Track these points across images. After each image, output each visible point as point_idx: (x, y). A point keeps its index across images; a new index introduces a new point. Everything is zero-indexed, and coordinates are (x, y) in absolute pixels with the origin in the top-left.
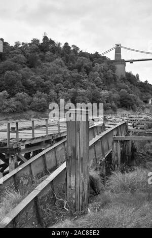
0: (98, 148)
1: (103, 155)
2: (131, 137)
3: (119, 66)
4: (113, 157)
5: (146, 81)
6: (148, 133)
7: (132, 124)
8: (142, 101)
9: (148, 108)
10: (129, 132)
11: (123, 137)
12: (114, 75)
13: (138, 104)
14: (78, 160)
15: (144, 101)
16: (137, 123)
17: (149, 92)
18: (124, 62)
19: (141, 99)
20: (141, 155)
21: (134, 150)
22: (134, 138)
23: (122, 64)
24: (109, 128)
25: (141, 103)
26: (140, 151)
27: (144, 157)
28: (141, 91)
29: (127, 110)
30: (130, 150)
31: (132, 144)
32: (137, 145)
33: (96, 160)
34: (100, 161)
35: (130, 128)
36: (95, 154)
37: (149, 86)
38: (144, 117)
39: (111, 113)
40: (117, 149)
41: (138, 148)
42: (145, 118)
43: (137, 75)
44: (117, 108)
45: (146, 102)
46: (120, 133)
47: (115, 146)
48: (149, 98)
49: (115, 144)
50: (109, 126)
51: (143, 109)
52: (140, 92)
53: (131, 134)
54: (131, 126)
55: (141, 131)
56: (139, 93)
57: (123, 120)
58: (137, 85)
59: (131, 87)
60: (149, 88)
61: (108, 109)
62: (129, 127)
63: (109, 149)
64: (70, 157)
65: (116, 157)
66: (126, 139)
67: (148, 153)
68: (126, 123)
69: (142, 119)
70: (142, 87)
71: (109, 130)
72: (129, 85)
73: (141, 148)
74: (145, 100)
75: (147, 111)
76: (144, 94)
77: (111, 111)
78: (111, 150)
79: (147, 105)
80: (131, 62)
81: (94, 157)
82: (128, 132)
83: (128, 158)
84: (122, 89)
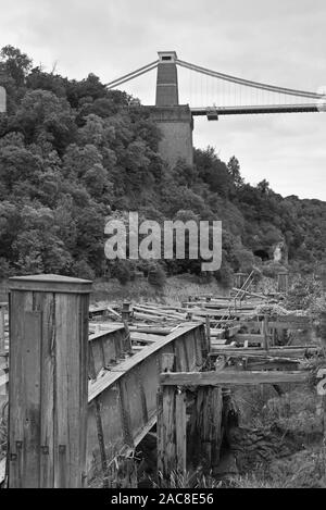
0: (111, 415)
1: (128, 440)
2: (220, 375)
3: (169, 129)
4: (160, 447)
5: (264, 184)
6: (276, 362)
7: (221, 331)
8: (251, 253)
9: (271, 276)
10: (214, 358)
11: (192, 374)
12: (153, 159)
13: (236, 262)
14: (47, 453)
15: (257, 253)
16: (238, 327)
17: (272, 220)
18: (187, 115)
19: (247, 243)
20: (255, 437)
21: (230, 419)
22: (233, 377)
23: (180, 120)
24: (143, 343)
25: (248, 259)
26: (251, 425)
27: (263, 444)
28: (247, 217)
29: (198, 283)
30: (218, 419)
31: (226, 399)
32: (239, 402)
33: (104, 457)
34: (120, 458)
35: (218, 344)
36: (101, 435)
37: (273, 199)
38: (259, 307)
39: (144, 294)
40: (175, 419)
41: (243, 414)
42: (264, 311)
43: (234, 161)
44: (164, 273)
45: (264, 255)
46: (182, 362)
47: (167, 407)
48: (272, 242)
49: (167, 399)
50: (144, 337)
51: (256, 278)
52: (243, 221)
53: (219, 363)
54: (217, 337)
55: (252, 353)
56: (238, 225)
57: (189, 317)
58: (231, 198)
59: (212, 203)
60: (272, 208)
61: (133, 278)
62: (213, 341)
63: (146, 419)
64: (20, 445)
65: (171, 445)
66: (206, 383)
67: (277, 430)
68: (201, 327)
69: (252, 313)
70: (250, 202)
71: (147, 351)
72: (205, 196)
73: (254, 413)
74: (260, 247)
75: (269, 286)
76: (256, 227)
77: (143, 285)
78: (154, 421)
79: (268, 266)
80: (213, 115)
81: (98, 446)
82: (209, 359)
83: (209, 448)
84: (182, 207)
